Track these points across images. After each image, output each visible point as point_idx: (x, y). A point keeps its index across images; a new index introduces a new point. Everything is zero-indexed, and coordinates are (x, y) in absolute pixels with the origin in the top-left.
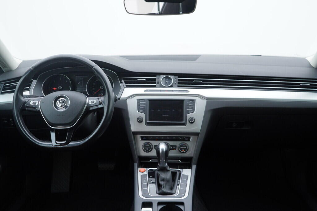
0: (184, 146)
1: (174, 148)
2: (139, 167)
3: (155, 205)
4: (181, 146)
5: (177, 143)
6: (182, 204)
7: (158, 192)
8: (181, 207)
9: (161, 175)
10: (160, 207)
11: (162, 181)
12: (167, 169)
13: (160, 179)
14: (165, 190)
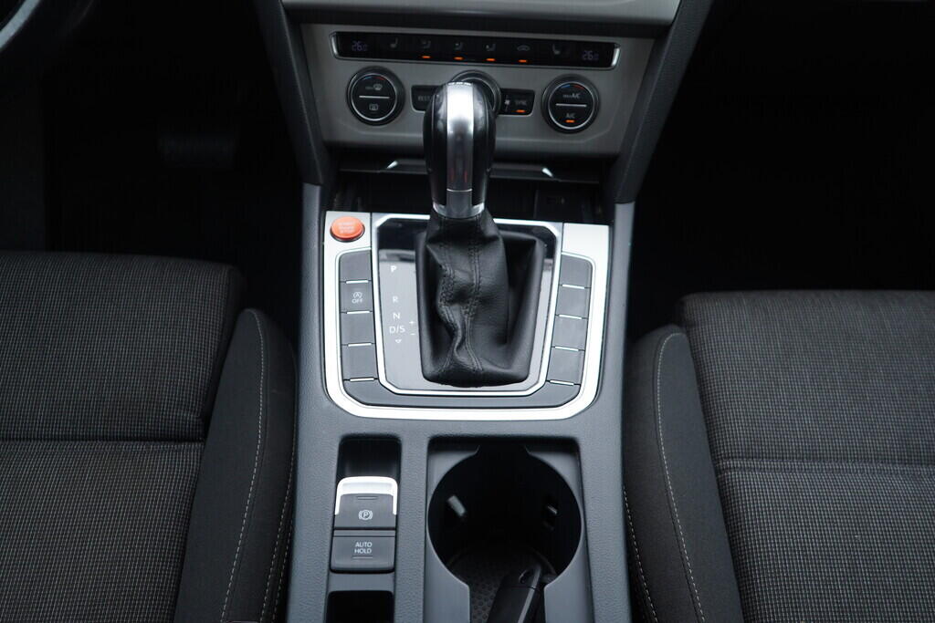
0: (576, 96)
1: (521, 107)
2: (327, 205)
3: (414, 454)
4: (558, 96)
5: (537, 79)
6: (568, 446)
7: (430, 369)
8: (561, 464)
9: (453, 266)
10: (446, 463)
11: (451, 302)
12: (481, 233)
13: (440, 292)
14: (471, 359)
